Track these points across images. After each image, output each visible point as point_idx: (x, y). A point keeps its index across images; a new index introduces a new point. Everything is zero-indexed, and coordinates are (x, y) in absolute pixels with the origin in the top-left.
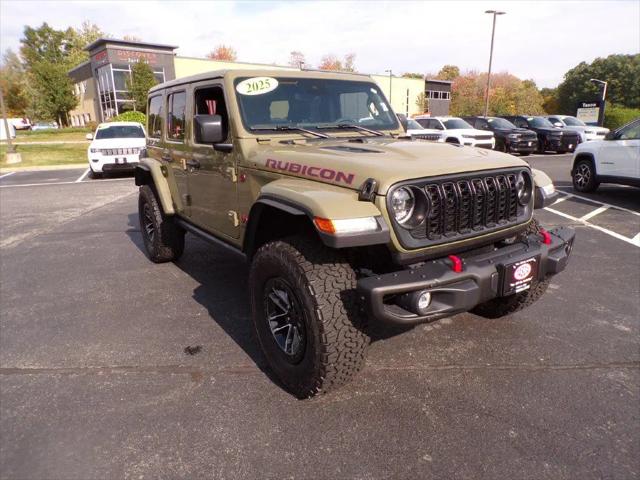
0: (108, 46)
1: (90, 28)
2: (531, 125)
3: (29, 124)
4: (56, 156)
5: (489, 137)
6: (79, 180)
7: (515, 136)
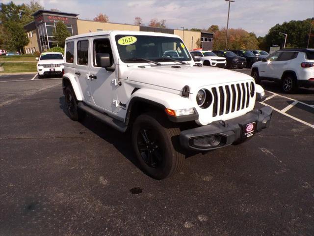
0: (44, 14)
1: (34, 4)
2: (244, 55)
3: (5, 53)
4: (20, 68)
5: (223, 60)
6: (33, 79)
7: (236, 60)
